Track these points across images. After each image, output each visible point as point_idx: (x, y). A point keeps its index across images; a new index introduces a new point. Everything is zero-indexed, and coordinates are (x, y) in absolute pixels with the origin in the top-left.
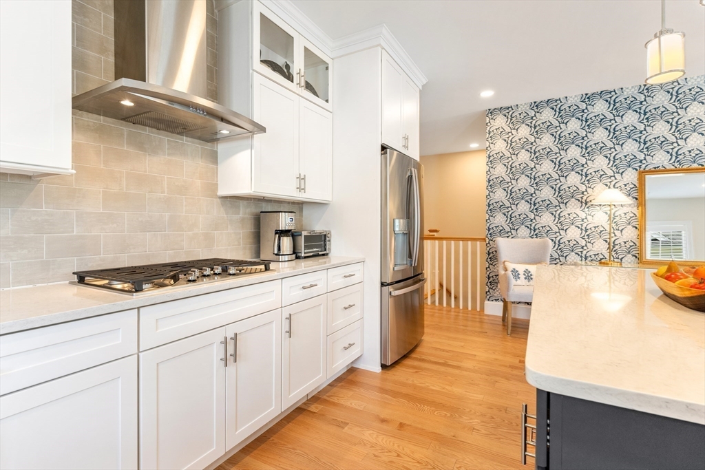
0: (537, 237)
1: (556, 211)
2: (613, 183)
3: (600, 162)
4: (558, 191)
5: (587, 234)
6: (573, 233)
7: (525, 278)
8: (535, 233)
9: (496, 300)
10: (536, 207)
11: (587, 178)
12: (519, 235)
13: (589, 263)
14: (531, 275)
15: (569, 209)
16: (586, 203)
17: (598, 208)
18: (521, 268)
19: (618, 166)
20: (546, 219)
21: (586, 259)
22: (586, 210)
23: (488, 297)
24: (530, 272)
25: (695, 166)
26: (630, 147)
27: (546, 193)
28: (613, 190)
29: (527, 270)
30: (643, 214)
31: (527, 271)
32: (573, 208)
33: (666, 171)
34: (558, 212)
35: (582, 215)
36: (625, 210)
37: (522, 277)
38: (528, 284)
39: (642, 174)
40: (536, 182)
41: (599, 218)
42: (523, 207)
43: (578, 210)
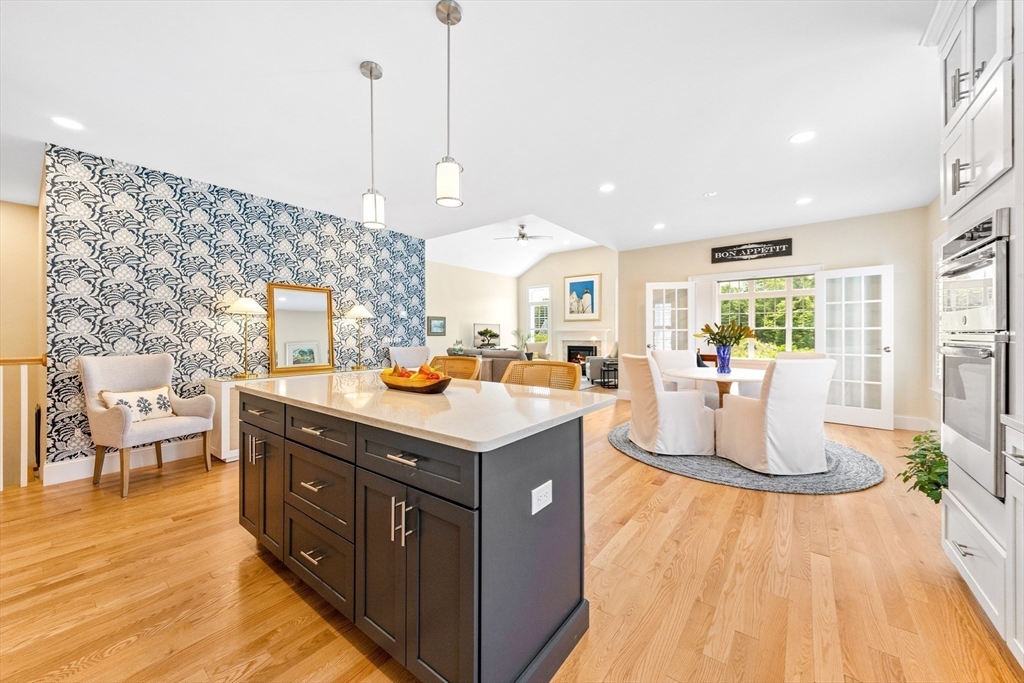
0: (148, 353)
1: (177, 319)
2: (244, 291)
3: (230, 267)
4: (181, 295)
5: (218, 347)
6: (200, 346)
7: (141, 411)
8: (145, 347)
9: (70, 457)
10: (147, 312)
11: (217, 283)
12: (117, 351)
13: (219, 379)
14: (150, 404)
15: (194, 316)
16: (215, 312)
17: (229, 317)
18: (132, 398)
19: (250, 273)
20: (163, 328)
21: (215, 375)
22: (216, 318)
23: (52, 456)
24: (146, 401)
25: (309, 285)
26: (260, 258)
27: (162, 294)
28: (244, 299)
29: (142, 398)
30: (273, 325)
31: (142, 401)
32: (200, 315)
33: (290, 287)
34: (180, 320)
35: (211, 324)
36: (256, 320)
37: (155, 406)
38: (145, 417)
39: (271, 286)
40: (147, 277)
41: (230, 328)
42: (125, 311)
43: (206, 317)
